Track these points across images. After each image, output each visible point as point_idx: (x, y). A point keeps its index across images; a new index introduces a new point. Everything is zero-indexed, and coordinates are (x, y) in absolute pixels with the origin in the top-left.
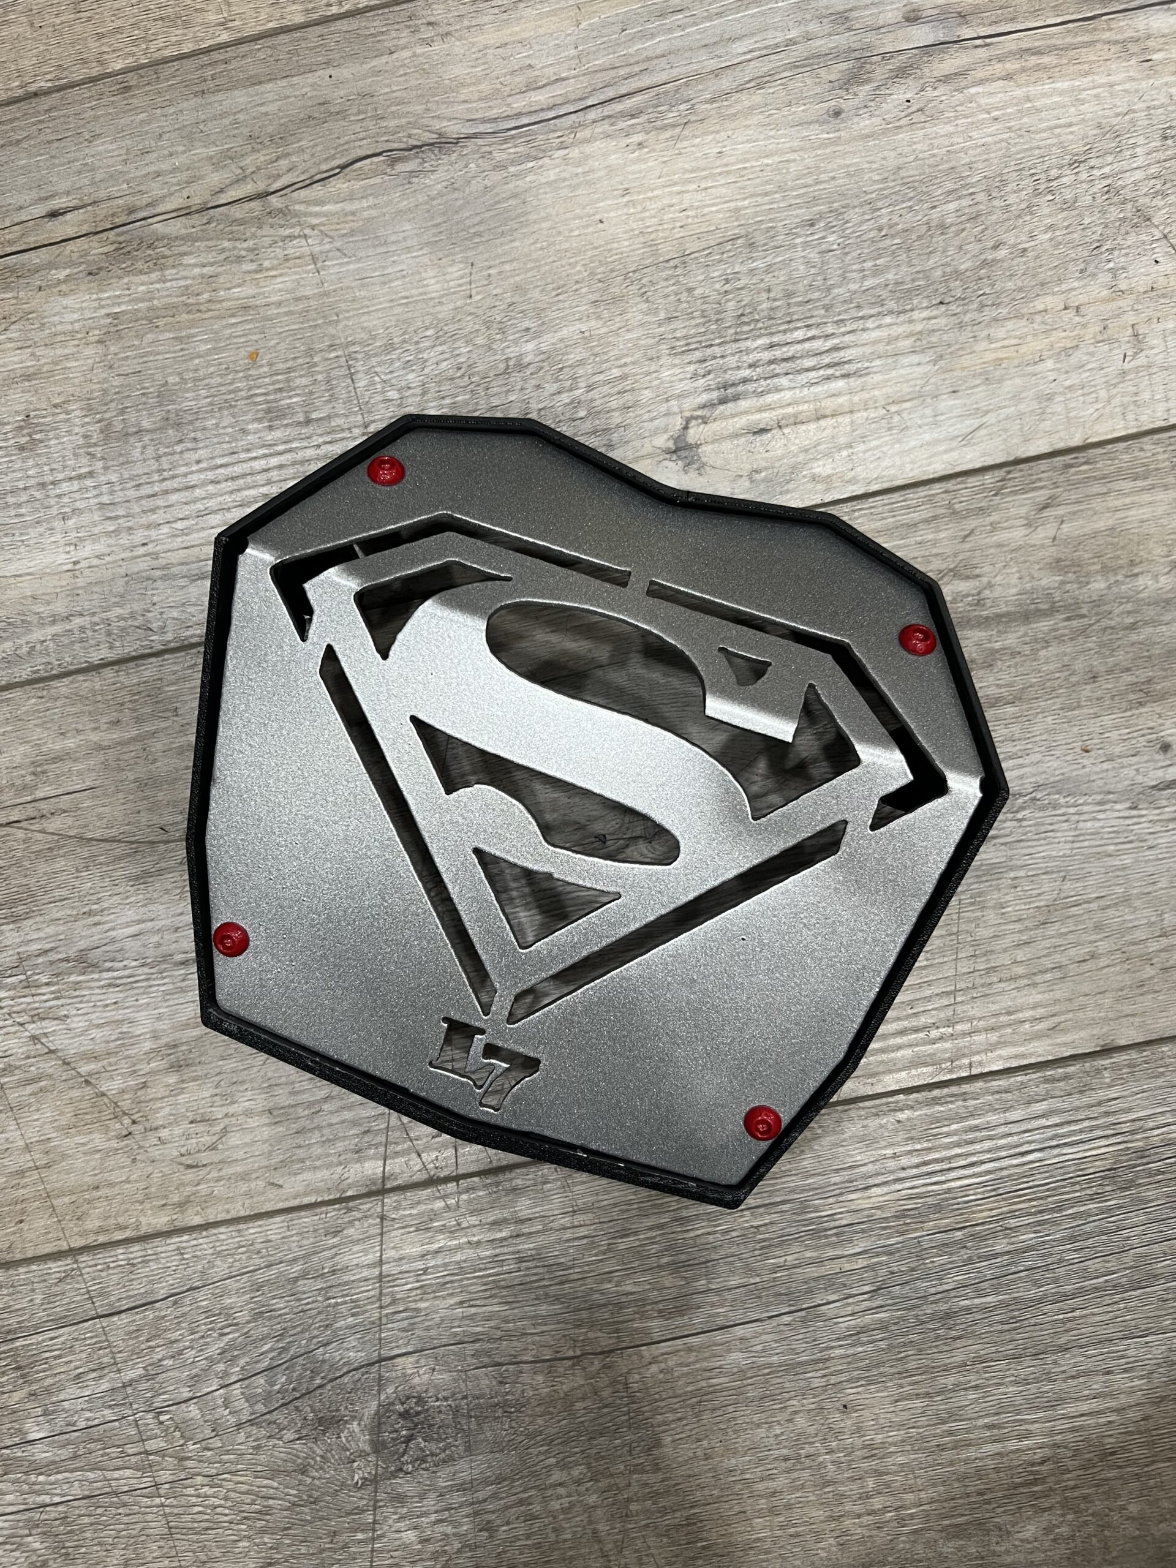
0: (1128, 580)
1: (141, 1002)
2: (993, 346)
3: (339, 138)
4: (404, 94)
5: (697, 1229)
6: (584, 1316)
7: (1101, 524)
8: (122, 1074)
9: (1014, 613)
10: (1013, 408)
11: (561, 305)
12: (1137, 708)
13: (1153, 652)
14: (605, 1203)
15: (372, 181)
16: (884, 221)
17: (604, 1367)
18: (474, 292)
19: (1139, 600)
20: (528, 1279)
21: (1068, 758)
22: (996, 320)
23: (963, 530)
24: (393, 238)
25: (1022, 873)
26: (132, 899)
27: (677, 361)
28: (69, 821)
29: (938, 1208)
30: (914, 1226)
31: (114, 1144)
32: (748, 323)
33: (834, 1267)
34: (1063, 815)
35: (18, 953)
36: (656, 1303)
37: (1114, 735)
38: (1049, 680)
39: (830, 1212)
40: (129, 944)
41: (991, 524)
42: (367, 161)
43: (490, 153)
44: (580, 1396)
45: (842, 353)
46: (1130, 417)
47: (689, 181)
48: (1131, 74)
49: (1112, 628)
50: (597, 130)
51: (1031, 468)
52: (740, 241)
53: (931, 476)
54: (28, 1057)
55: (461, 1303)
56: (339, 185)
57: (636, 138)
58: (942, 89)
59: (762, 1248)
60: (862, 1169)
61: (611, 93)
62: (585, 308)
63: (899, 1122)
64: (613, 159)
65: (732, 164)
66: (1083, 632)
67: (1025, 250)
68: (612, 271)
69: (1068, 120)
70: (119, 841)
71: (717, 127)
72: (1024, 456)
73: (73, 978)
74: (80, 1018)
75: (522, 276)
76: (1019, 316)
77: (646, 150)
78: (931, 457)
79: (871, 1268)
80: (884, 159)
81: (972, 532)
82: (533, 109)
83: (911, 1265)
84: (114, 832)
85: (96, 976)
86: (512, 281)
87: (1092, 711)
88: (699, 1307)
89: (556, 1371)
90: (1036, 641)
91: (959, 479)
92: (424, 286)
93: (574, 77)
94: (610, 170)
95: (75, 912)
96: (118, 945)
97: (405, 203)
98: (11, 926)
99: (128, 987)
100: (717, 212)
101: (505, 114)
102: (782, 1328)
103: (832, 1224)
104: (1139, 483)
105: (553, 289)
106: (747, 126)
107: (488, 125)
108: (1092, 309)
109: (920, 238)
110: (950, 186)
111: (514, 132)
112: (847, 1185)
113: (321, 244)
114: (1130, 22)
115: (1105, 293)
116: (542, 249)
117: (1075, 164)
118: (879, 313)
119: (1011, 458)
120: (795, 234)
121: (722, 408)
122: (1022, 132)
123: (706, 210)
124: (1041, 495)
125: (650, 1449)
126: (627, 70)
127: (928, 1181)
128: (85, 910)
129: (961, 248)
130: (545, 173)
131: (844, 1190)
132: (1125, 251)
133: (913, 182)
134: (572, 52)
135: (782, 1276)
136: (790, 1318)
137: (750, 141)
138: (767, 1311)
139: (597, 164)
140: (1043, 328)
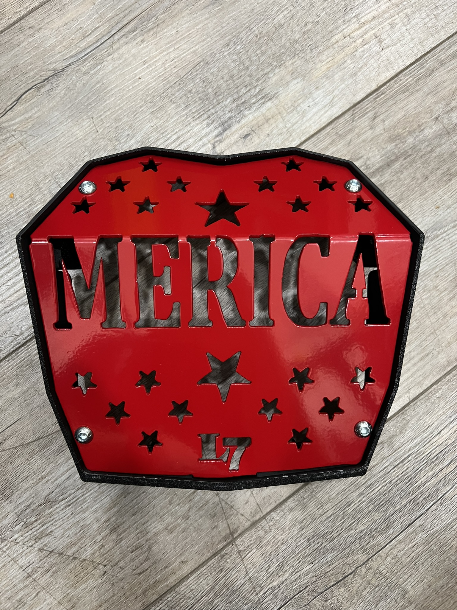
0: (421, 133)
1: (84, 507)
2: (323, 63)
3: (10, 89)
4: (31, 60)
5: (378, 487)
6: (348, 551)
7: (400, 116)
8: (90, 546)
9: (383, 166)
10: (343, 85)
11: (138, 119)
12: (449, 182)
13: (444, 157)
14: (334, 495)
15: (32, 101)
16: (256, 32)
17: (367, 570)
18: (98, 129)
19: (428, 140)
20: (316, 547)
21: (433, 214)
22: (319, 53)
23: (347, 141)
24: (53, 121)
25: (437, 270)
26: (59, 462)
27: (198, 122)
28: (14, 439)
31: (100, 581)
32: (220, 95)
33: (442, 474)
34: (442, 238)
35: (16, 513)
36: (376, 529)
37: (446, 197)
38: (410, 186)
39: (430, 451)
40: (67, 483)
41: (357, 134)
42: (27, 93)
43: (79, 69)
44: (363, 588)
45: (264, 91)
46: (390, 69)
47: (169, 48)
49: (424, 155)
50: (121, 42)
51: (362, 105)
52: (202, 63)
53: (324, 125)
54: (41, 560)
55: (292, 573)
56: (19, 108)
57: (139, 39)
59: (409, 481)
60: (434, 425)
61: (120, 26)
62: (148, 116)
63: (439, 397)
64: (133, 51)
65: (184, 34)
66: (414, 161)
67: (318, 22)
68: (154, 96)
70: (42, 438)
71: (171, 22)
72: (356, 102)
73: (47, 512)
74: (58, 529)
75: (116, 114)
76: (328, 48)
77: (146, 42)
78: (319, 118)
80: (245, 8)
81: (351, 140)
82: (90, 44)
84: (38, 435)
85: (58, 506)
86: (112, 118)
87: (432, 191)
88: (395, 521)
89: (347, 583)
90: (397, 173)
91: (335, 122)
92: (75, 135)
93: (102, 25)
94: (134, 56)
95: (35, 481)
96: (62, 487)
97: (51, 104)
98: (7, 502)
99: (75, 503)
100: (187, 55)
101: (79, 51)
102: (434, 512)
103: (433, 455)
104: (407, 94)
105: (132, 114)
106: (183, 17)
107: (74, 59)
108: (355, 34)
109: (274, 33)
110: (276, 9)
111: (86, 57)
112: (431, 435)
113: (21, 135)
115: (357, 26)
116: (120, 99)
118: (272, 69)
119: (352, 105)
120: (223, 51)
121: (225, 133)
123: (182, 57)
124: (371, 115)
125: (404, 596)
126: (123, 14)
128: (39, 477)
129: (292, 31)
130: (107, 68)
131: (431, 439)
132: (356, 8)
133: (261, 13)
134: (96, 16)
135: (423, 490)
136: (436, 506)
137: (188, 22)
138: (424, 508)
139: (127, 56)
140: (340, 49)
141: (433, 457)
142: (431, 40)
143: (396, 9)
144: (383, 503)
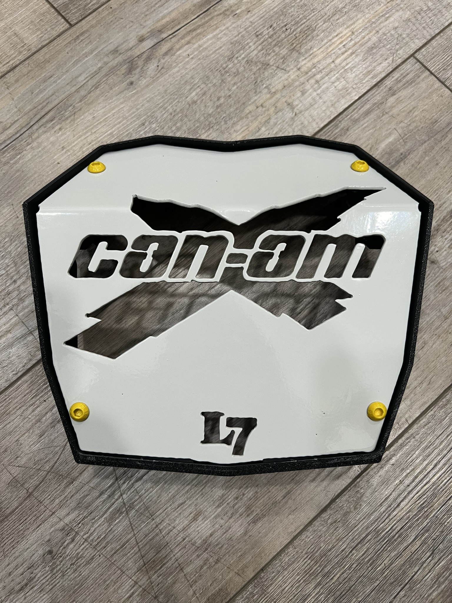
2: (238, 133)
5: (336, 574)
16: (171, 110)
18: (18, 215)
22: (234, 124)
29: (434, 495)
30: (430, 510)
33: (407, 553)
39: (390, 527)
47: (86, 132)
48: (232, 21)
50: (39, 132)
57: (57, 127)
58: (167, 58)
60: (391, 497)
61: (38, 117)
63: (393, 465)
64: (52, 139)
65: (101, 119)
67: (230, 96)
69: (219, 46)
71: (88, 109)
76: (242, 118)
77: (63, 130)
79: (424, 543)
80: (158, 90)
82: (10, 136)
83: (440, 530)
93: (21, 118)
94: (53, 144)
100: (104, 138)
102: (403, 599)
103: (394, 533)
106: (100, 103)
108: (267, 103)
109: (188, 109)
110: (188, 88)
111: (6, 148)
112: (389, 509)
114: (221, 5)
115: (268, 96)
117: (230, 59)
120: (139, 131)
122: (205, 58)
123: (99, 139)
126: (41, 106)
127: (422, 485)
129: (206, 106)
130: (26, 157)
131: (389, 513)
132: (266, 79)
133: (174, 93)
134: (16, 110)
135: (388, 573)
136: (404, 592)
137: (103, 108)
138: (391, 595)
139: (46, 144)
140: (253, 118)
141: (395, 534)
142: (343, 101)
143: (306, 76)
144: (343, 593)
